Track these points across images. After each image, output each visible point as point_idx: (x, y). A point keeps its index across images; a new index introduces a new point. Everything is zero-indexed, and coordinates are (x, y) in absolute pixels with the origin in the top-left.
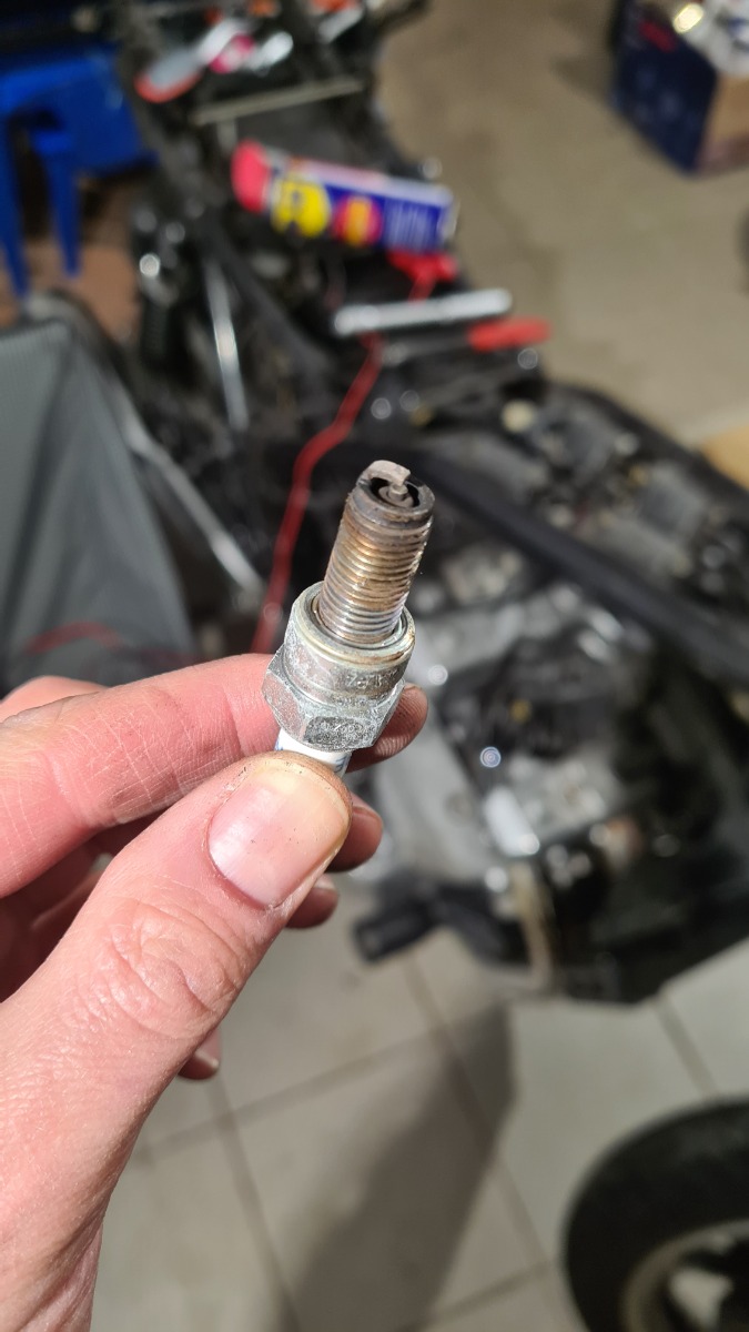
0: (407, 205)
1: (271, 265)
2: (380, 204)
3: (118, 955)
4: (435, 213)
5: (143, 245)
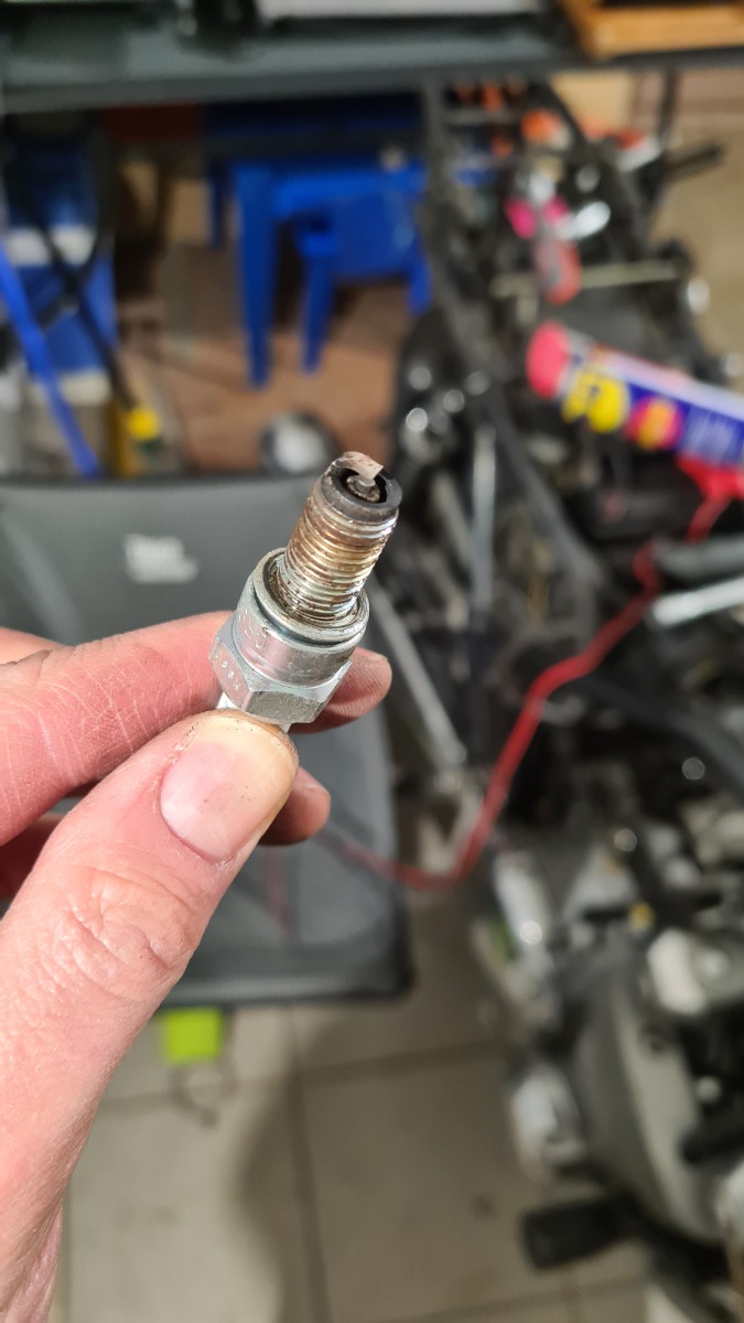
3: (79, 924)
4: (742, 429)
5: (412, 399)
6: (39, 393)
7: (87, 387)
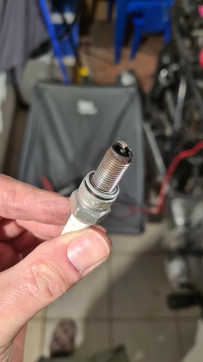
3: (32, 274)
6: (56, 62)
7: (69, 61)
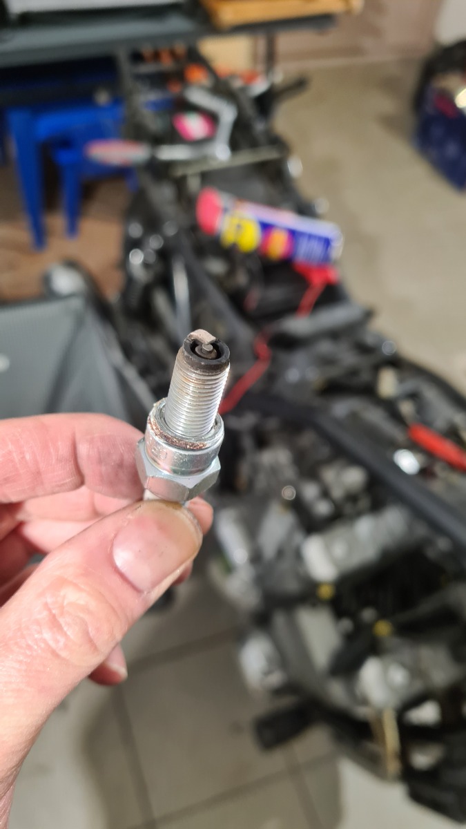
0: (310, 237)
1: (216, 266)
2: (293, 234)
3: (50, 610)
4: (327, 242)
5: (132, 244)
